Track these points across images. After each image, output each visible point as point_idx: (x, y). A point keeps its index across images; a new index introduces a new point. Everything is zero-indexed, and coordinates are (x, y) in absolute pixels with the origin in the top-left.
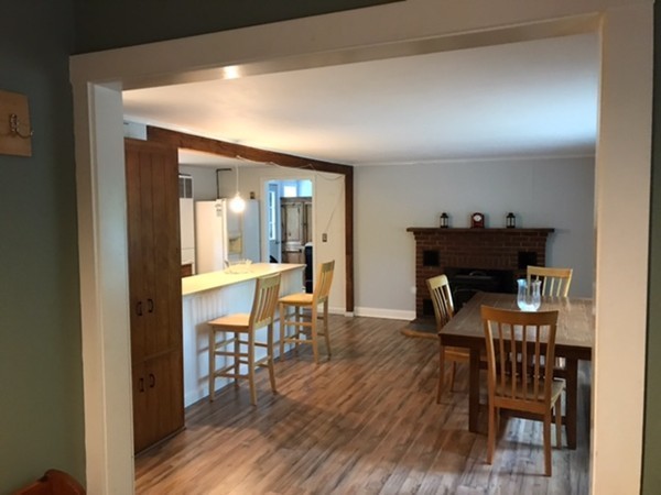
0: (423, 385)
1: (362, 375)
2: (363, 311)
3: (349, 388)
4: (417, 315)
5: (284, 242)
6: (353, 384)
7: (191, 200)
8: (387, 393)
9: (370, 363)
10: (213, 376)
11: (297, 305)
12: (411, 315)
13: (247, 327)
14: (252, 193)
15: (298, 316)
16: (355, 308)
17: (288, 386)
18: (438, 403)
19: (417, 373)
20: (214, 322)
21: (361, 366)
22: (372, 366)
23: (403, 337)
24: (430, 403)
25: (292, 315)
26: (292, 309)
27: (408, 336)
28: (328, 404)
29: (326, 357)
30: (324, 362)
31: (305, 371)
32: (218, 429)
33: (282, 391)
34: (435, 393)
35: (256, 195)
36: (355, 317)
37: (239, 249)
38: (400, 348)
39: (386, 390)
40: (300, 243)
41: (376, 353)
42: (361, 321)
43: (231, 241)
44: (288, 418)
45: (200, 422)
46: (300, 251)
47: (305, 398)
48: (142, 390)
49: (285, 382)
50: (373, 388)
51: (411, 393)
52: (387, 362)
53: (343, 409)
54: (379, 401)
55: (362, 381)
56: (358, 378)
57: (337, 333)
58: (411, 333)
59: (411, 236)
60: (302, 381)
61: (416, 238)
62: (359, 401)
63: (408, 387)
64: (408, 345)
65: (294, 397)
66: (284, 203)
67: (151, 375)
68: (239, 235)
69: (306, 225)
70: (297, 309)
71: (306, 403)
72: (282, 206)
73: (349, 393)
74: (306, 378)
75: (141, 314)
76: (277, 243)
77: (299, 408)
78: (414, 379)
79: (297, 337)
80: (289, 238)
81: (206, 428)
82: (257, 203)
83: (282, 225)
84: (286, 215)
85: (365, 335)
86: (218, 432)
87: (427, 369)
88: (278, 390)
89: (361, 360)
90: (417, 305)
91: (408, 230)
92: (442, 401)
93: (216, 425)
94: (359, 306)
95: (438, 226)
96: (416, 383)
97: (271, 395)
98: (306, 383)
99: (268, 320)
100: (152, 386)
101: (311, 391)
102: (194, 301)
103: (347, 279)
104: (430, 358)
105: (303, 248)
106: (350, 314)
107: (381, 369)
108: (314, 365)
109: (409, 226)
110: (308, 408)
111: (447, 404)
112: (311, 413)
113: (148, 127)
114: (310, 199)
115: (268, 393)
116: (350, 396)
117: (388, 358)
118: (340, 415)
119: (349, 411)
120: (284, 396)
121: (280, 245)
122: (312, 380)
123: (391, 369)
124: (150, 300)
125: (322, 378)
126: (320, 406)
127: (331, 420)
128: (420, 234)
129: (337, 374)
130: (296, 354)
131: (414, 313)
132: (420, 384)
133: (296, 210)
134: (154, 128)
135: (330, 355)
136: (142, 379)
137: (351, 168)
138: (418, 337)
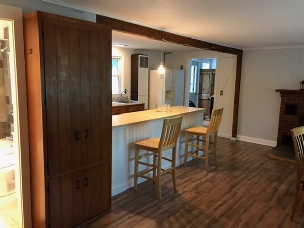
0: (279, 200)
1: (235, 185)
2: (242, 138)
3: (224, 195)
4: (277, 144)
5: (200, 94)
6: (228, 192)
7: (148, 69)
8: (252, 204)
9: (242, 177)
10: (136, 176)
11: (198, 134)
12: (273, 144)
13: (157, 149)
14: (182, 66)
15: (198, 140)
16: (237, 135)
17: (185, 187)
18: (292, 220)
19: (276, 189)
20: (138, 143)
21: (236, 177)
22: (243, 179)
23: (267, 158)
24: (285, 219)
25: (195, 139)
26: (195, 137)
27: (270, 158)
28: (208, 207)
29: (214, 167)
30: (211, 171)
31: (199, 176)
32: (131, 215)
33: (180, 190)
34: (289, 211)
35: (184, 67)
36: (237, 141)
37: (172, 97)
38: (264, 166)
39: (251, 201)
40: (209, 95)
41: (247, 169)
42: (240, 144)
43: (167, 92)
44: (178, 215)
45: (121, 207)
46: (209, 99)
47: (193, 198)
48: (78, 188)
49: (183, 184)
50: (241, 197)
51: (270, 208)
52: (254, 177)
53: (217, 214)
54: (245, 211)
55: (234, 190)
56: (233, 187)
57: (224, 152)
58: (273, 156)
59: (278, 94)
60: (194, 184)
61: (281, 96)
62: (230, 208)
63: (269, 200)
64: (269, 165)
65: (186, 196)
66: (202, 72)
67: (86, 179)
68: (172, 89)
69: (213, 85)
70: (198, 137)
71: (193, 203)
72: (200, 74)
73: (224, 199)
74: (198, 182)
75: (78, 139)
76: (196, 94)
77: (187, 207)
78: (273, 194)
79: (197, 152)
80: (203, 92)
81: (124, 212)
82: (184, 72)
83: (200, 84)
84: (202, 79)
85: (242, 154)
86: (129, 218)
87: (283, 187)
88: (177, 189)
89: (236, 173)
90: (278, 138)
91: (276, 91)
92: (294, 219)
93: (131, 212)
94: (239, 134)
95: (299, 89)
96: (274, 199)
97: (172, 192)
98: (197, 186)
99: (172, 145)
100: (86, 186)
101: (198, 193)
102: (127, 129)
103: (234, 118)
104: (286, 178)
105: (210, 98)
106: (234, 139)
107: (249, 182)
108: (205, 172)
109: (277, 89)
110: (194, 208)
111: (299, 223)
112: (195, 212)
113: (97, 15)
114: (214, 70)
115: (170, 190)
116: (225, 202)
117: (255, 174)
118: (214, 218)
119: (222, 216)
120: (181, 195)
121: (198, 95)
122: (201, 184)
123: (256, 183)
124: (86, 130)
125: (208, 183)
126: (202, 207)
127: (207, 222)
128: (284, 93)
129: (219, 181)
130: (195, 163)
131: (276, 142)
132: (277, 200)
133: (208, 76)
134: (102, 16)
135: (216, 166)
136: (78, 181)
137: (241, 51)
138: (277, 160)
